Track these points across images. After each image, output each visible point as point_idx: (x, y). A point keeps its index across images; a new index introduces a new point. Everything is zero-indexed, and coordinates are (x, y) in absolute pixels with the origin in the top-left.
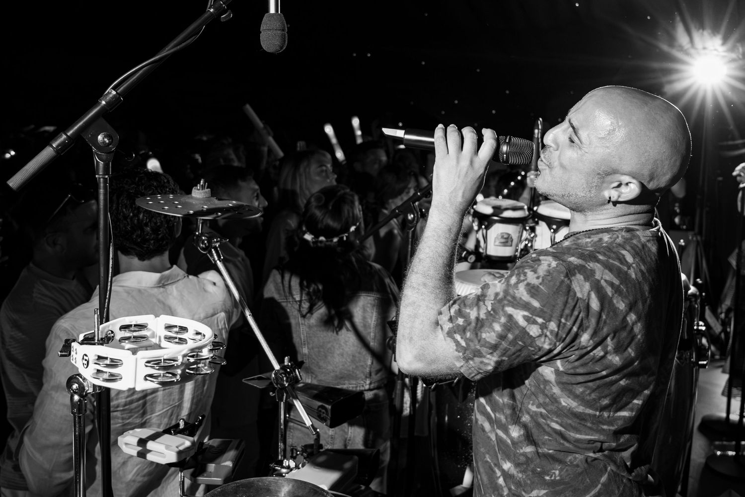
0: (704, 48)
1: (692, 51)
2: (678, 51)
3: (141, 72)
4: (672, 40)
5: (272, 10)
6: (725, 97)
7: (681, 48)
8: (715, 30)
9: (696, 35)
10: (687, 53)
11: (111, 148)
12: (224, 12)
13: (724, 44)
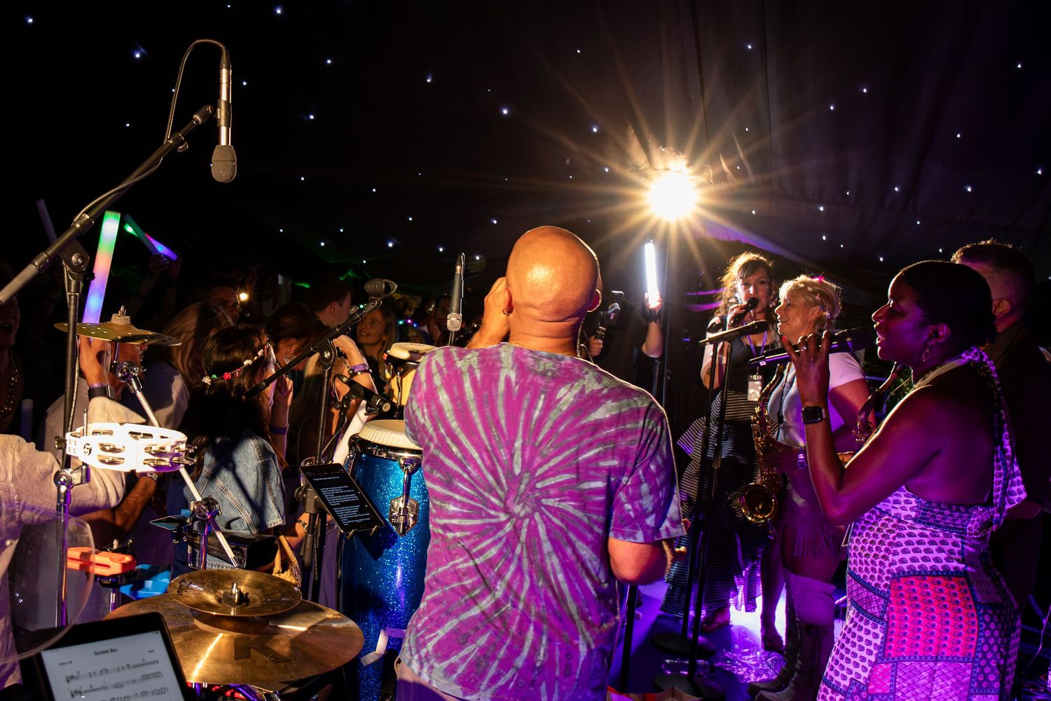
0: (667, 169)
1: (651, 172)
2: (632, 171)
3: (109, 198)
4: (624, 158)
5: (223, 142)
6: (694, 232)
7: (636, 169)
8: (679, 148)
9: (656, 153)
10: (643, 174)
11: (82, 268)
12: (182, 143)
13: (689, 165)
